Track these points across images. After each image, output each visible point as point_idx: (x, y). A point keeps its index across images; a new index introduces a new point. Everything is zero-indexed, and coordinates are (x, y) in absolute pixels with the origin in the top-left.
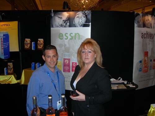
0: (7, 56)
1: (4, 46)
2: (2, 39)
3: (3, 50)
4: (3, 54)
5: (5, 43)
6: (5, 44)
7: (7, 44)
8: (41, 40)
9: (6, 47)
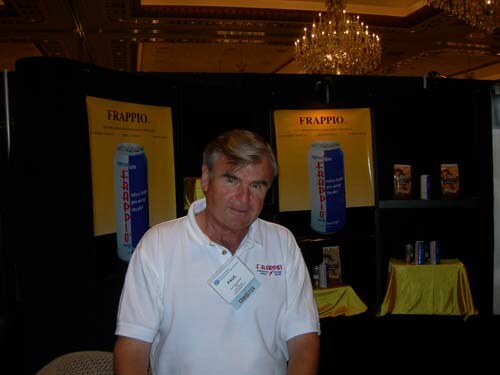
0: (337, 222)
1: (329, 190)
2: (322, 165)
3: (324, 203)
4: (325, 218)
5: (330, 181)
6: (332, 184)
7: (337, 183)
8: (450, 169)
9: (334, 192)
